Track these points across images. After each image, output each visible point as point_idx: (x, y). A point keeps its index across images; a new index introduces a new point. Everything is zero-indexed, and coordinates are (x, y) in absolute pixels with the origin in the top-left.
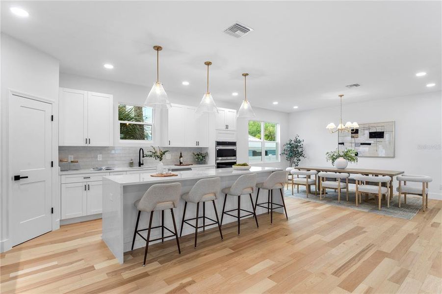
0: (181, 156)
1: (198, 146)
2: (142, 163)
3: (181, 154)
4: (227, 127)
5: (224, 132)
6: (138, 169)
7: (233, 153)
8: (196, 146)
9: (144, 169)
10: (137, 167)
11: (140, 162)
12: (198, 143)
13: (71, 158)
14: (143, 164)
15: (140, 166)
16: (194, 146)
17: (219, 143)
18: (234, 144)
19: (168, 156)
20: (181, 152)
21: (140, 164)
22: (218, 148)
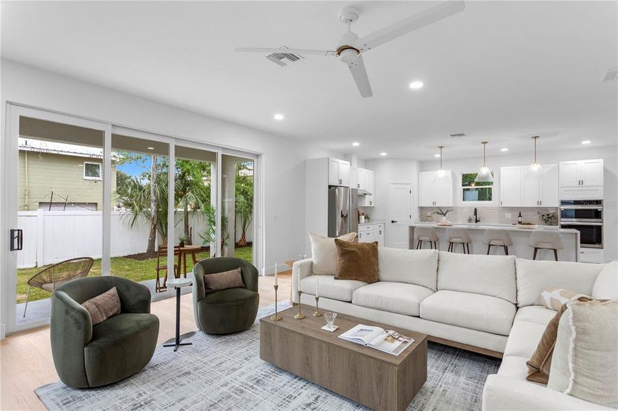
0: (520, 216)
1: (541, 206)
4: (581, 182)
5: (576, 189)
7: (597, 214)
8: (537, 206)
10: (473, 223)
11: (476, 219)
12: (539, 203)
14: (479, 221)
16: (535, 205)
17: (563, 203)
18: (598, 202)
19: (508, 215)
20: (520, 212)
21: (477, 221)
22: (564, 207)
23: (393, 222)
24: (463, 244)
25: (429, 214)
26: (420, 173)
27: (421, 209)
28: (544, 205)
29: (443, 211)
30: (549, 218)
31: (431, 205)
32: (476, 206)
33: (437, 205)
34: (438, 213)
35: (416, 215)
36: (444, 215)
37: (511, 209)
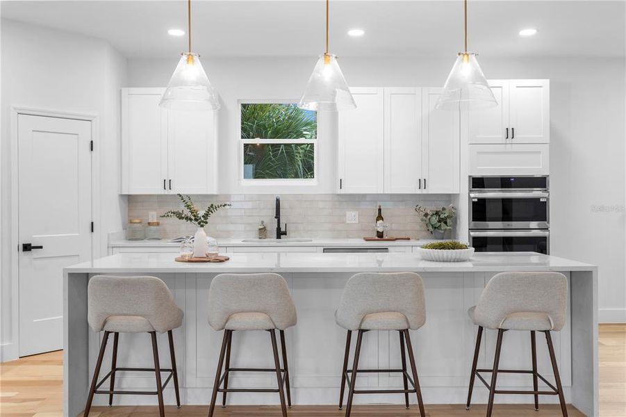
0: (380, 217)
1: (425, 192)
2: (283, 229)
3: (380, 210)
4: (510, 133)
5: (501, 148)
6: (275, 244)
7: (538, 211)
8: (419, 192)
9: (288, 244)
10: (273, 240)
11: (279, 229)
12: (422, 183)
13: (152, 216)
14: (285, 233)
15: (279, 237)
16: (413, 189)
17: (478, 183)
18: (541, 182)
19: (352, 216)
20: (379, 207)
21: (280, 234)
22: (477, 195)
23: (27, 248)
24: (272, 331)
25: (153, 216)
26: (125, 90)
27: (130, 201)
28: (432, 189)
29: (195, 207)
31: (158, 190)
32: (277, 193)
33: (175, 190)
34: (180, 216)
35: (112, 220)
36: (202, 222)
37: (355, 200)
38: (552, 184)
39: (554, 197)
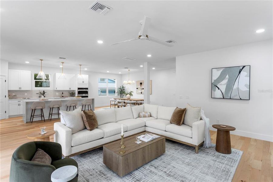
0: (63, 94)
4: (83, 82)
5: (82, 84)
7: (87, 92)
13: (13, 94)
16: (68, 89)
17: (79, 89)
18: (87, 89)
19: (57, 94)
20: (62, 92)
22: (79, 90)
26: (9, 70)
28: (71, 89)
30: (72, 94)
32: (44, 90)
37: (58, 91)
38: (88, 89)
39: (89, 91)
